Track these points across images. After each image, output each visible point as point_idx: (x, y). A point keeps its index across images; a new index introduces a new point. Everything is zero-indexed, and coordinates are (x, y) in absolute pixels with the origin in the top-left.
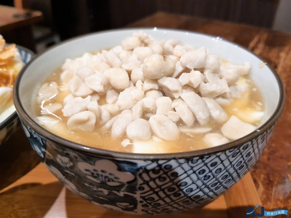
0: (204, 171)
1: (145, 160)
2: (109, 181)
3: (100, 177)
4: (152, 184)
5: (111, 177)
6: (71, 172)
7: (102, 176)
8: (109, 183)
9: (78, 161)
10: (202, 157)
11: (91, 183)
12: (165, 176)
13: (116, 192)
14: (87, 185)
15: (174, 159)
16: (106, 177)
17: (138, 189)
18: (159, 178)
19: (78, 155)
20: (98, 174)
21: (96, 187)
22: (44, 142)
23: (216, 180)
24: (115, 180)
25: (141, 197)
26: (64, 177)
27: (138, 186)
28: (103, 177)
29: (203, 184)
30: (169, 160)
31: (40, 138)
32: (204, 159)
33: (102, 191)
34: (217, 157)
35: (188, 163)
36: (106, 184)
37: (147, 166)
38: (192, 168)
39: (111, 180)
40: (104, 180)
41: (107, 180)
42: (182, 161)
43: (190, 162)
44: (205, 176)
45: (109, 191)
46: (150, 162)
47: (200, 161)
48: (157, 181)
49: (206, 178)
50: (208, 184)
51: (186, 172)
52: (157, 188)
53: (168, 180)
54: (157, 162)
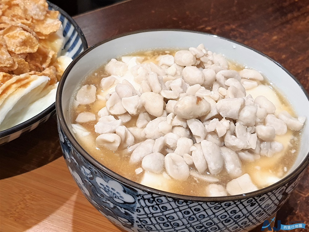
0: (188, 213)
1: (143, 191)
2: (115, 197)
3: (110, 193)
4: (146, 209)
5: (117, 195)
6: (89, 181)
7: (111, 192)
8: (115, 199)
9: (97, 176)
10: (186, 201)
11: (103, 195)
12: (157, 206)
13: (119, 208)
14: (99, 195)
15: (165, 196)
16: (114, 194)
17: (136, 211)
18: (153, 206)
19: (98, 171)
20: (108, 190)
21: (105, 199)
22: (75, 153)
23: (200, 223)
24: (120, 198)
25: (137, 218)
26: (83, 183)
27: (136, 208)
28: (112, 194)
29: (188, 223)
30: (161, 196)
31: (73, 149)
32: (188, 203)
33: (109, 204)
34: (199, 204)
35: (175, 202)
36: (113, 199)
37: (144, 195)
38: (178, 207)
39: (117, 197)
40: (112, 196)
41: (114, 196)
42: (170, 199)
43: (176, 202)
44: (190, 217)
45: (114, 205)
46: (146, 193)
47: (185, 204)
48: (151, 208)
49: (190, 219)
50: (193, 224)
51: (173, 209)
52: (150, 214)
53: (159, 211)
54: (152, 195)
